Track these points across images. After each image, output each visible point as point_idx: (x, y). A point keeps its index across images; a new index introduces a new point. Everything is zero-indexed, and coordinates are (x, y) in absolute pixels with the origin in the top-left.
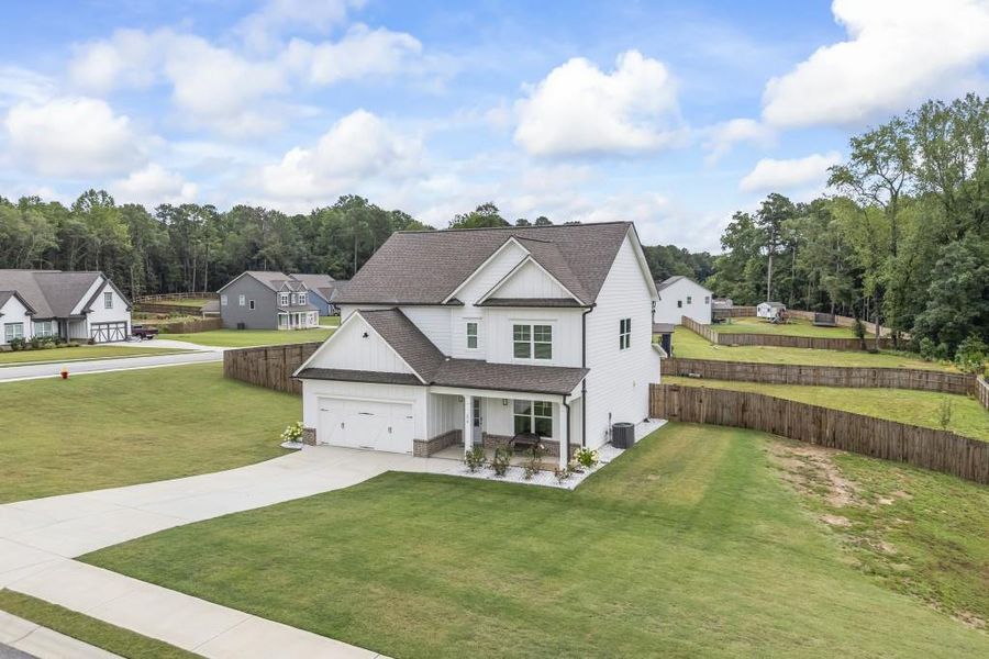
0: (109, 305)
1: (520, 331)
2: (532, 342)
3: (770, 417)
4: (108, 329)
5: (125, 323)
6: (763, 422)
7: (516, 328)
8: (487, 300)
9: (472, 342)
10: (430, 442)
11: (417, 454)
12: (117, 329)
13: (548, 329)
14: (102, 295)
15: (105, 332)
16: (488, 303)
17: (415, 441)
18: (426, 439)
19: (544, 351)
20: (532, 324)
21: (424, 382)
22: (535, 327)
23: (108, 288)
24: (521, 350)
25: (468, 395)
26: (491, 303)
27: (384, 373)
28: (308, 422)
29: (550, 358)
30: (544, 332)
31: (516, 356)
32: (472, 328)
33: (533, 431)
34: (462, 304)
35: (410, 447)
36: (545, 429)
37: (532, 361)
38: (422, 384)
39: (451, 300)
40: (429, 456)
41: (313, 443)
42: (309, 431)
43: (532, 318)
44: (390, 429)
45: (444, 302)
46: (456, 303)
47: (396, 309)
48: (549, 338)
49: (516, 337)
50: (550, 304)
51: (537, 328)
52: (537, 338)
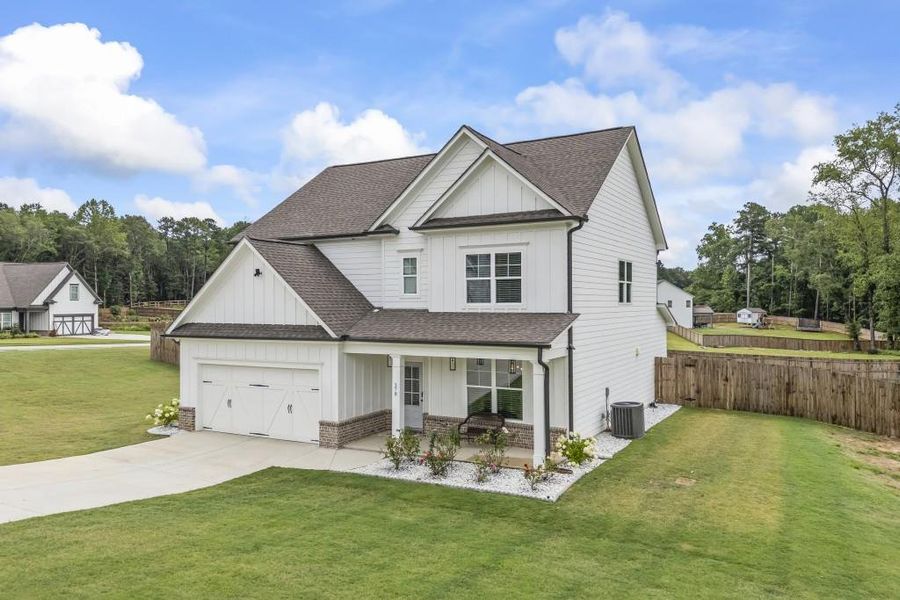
0: (75, 297)
1: (476, 264)
2: (493, 279)
3: (828, 401)
4: (73, 321)
5: (92, 316)
6: (818, 408)
7: (472, 259)
8: (429, 221)
9: (410, 285)
10: (342, 425)
11: (324, 444)
12: (83, 321)
13: (516, 257)
14: (67, 286)
15: (70, 325)
16: (431, 225)
17: (322, 424)
18: (336, 419)
19: (510, 291)
20: (493, 252)
21: (333, 335)
22: (497, 256)
23: (74, 280)
24: (476, 293)
25: (398, 354)
26: (433, 224)
27: (281, 326)
28: (186, 400)
29: (519, 300)
30: (511, 263)
31: (470, 299)
33: (494, 410)
34: (398, 232)
35: (314, 433)
36: (511, 406)
37: (493, 306)
38: (331, 339)
39: (381, 227)
40: (340, 446)
41: (190, 427)
42: (185, 410)
43: (493, 243)
44: (290, 407)
45: (373, 229)
46: (387, 231)
47: (311, 244)
48: (517, 271)
49: (470, 271)
50: (519, 218)
51: (500, 258)
52: (500, 271)
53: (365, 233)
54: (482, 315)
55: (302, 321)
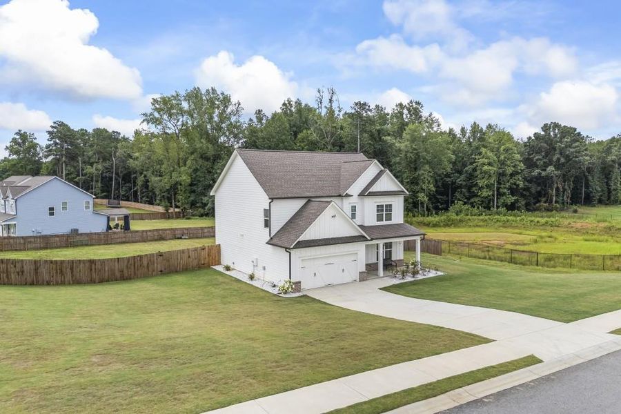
1: (380, 208)
2: (384, 213)
7: (378, 207)
8: (368, 193)
9: (354, 216)
11: (361, 280)
13: (391, 206)
17: (360, 272)
18: (364, 270)
19: (389, 218)
20: (384, 204)
21: (369, 238)
24: (379, 218)
25: (381, 242)
26: (370, 194)
29: (391, 220)
30: (389, 207)
31: (378, 221)
32: (354, 208)
35: (357, 277)
36: (388, 255)
37: (385, 223)
39: (346, 194)
42: (297, 283)
43: (384, 201)
44: (343, 270)
45: (344, 195)
47: (309, 200)
48: (391, 210)
49: (378, 211)
50: (391, 193)
51: (386, 206)
52: (386, 210)
53: (340, 196)
54: (382, 226)
55: (357, 234)
